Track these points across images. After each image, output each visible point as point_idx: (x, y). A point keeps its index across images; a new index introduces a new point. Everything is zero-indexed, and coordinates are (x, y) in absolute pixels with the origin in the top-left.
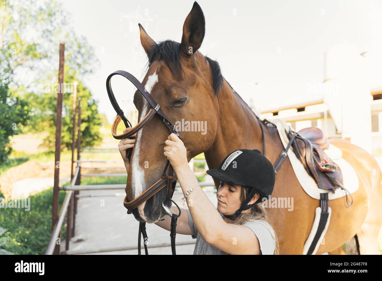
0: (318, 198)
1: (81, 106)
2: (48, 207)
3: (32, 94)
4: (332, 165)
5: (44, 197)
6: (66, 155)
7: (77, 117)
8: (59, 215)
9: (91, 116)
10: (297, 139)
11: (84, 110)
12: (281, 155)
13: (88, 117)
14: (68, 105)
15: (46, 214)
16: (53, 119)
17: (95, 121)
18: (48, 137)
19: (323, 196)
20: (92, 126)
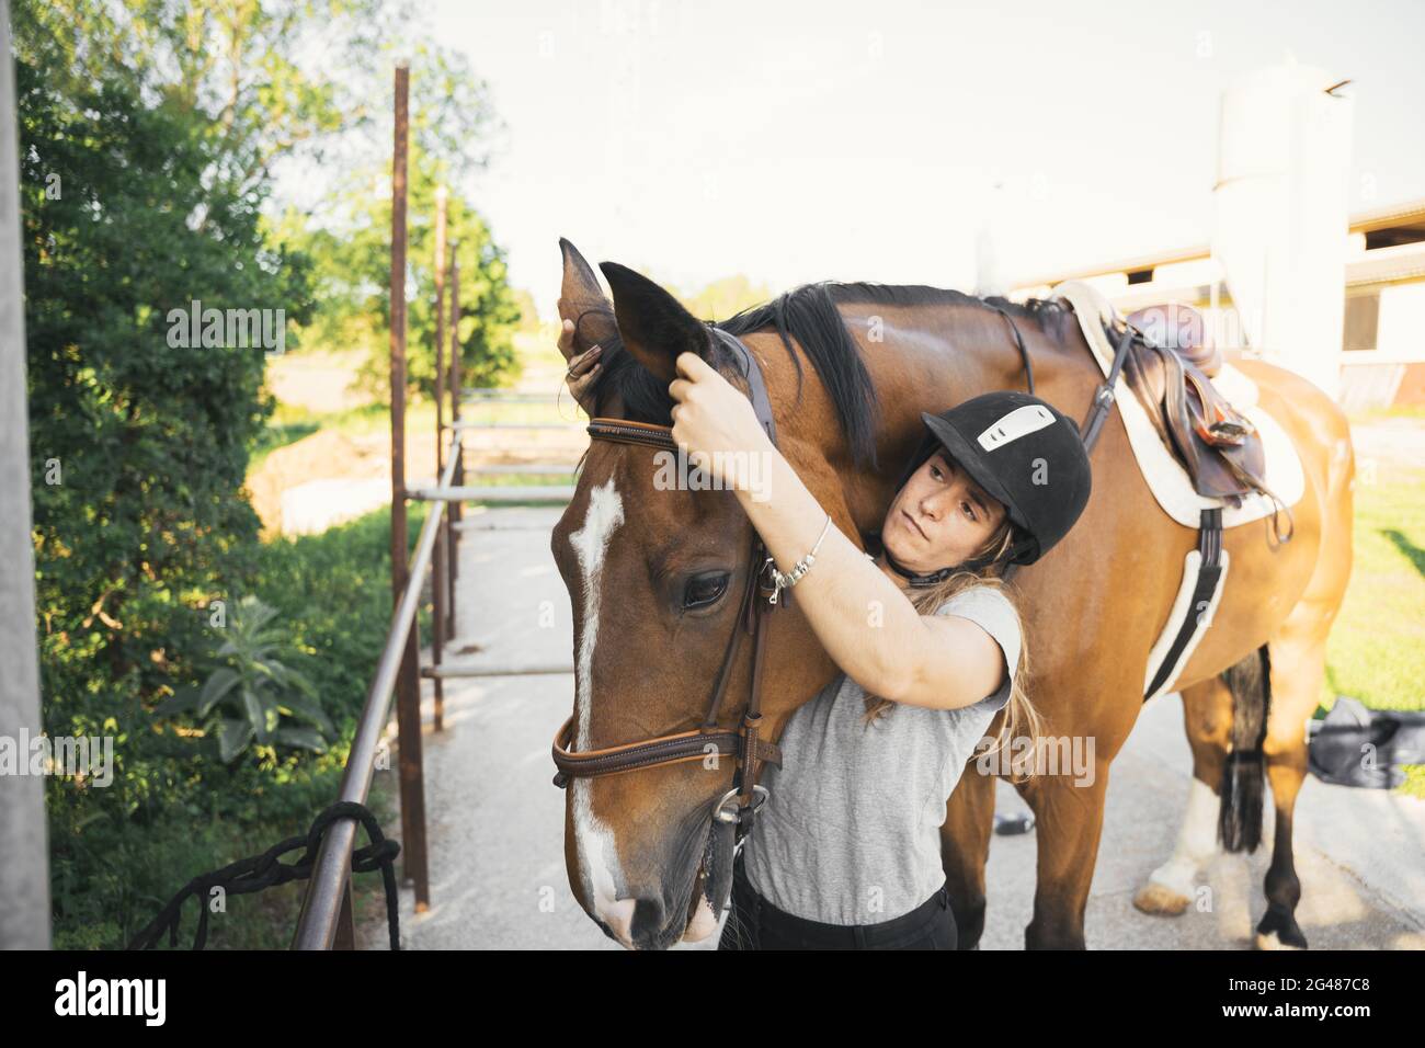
0: (1196, 524)
1: (459, 263)
2: (379, 559)
3: (320, 236)
4: (1235, 423)
5: (368, 531)
6: (421, 415)
7: (447, 302)
8: (411, 567)
9: (487, 297)
10: (1137, 347)
11: (467, 279)
12: (1098, 401)
13: (481, 299)
14: (423, 265)
15: (377, 575)
16: (381, 309)
17: (500, 310)
18: (370, 363)
19: (1208, 519)
20: (491, 326)
